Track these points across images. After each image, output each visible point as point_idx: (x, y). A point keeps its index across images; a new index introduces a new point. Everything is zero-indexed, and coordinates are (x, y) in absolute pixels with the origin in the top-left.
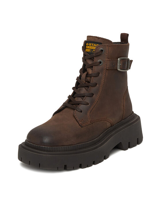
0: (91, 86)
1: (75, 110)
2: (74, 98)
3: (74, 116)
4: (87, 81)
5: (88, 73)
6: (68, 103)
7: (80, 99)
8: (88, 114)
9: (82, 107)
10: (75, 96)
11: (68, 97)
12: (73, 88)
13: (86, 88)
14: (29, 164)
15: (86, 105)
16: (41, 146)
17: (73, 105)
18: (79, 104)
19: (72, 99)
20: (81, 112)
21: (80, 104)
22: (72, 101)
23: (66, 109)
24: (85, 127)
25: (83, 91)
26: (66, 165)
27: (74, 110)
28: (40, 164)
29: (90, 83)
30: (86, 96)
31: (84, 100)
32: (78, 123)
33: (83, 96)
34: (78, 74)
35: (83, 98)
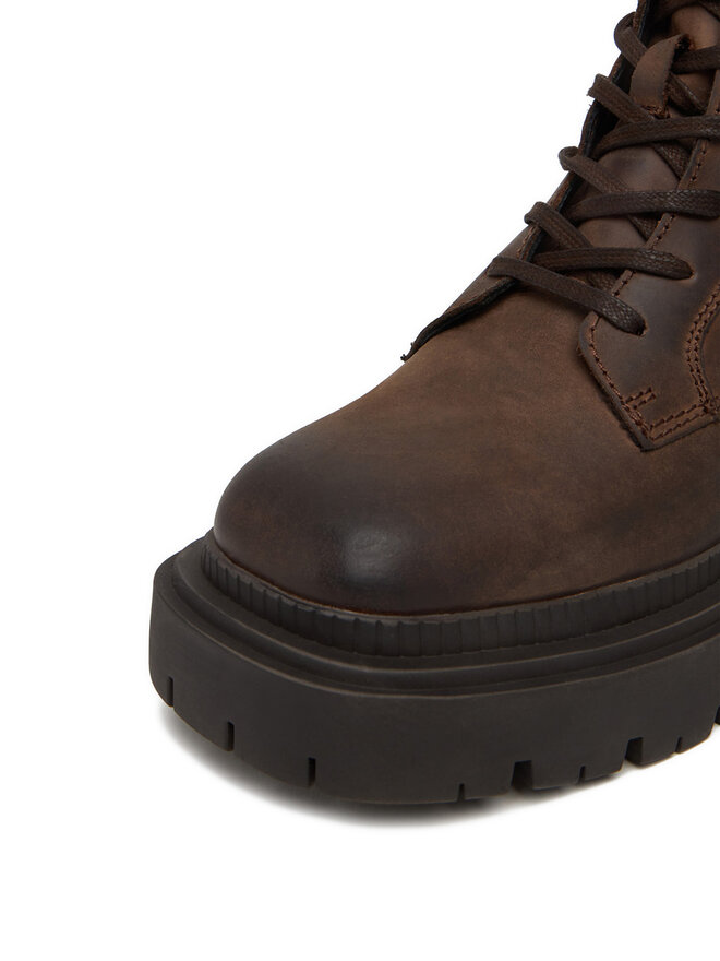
0: (708, 138)
1: (592, 319)
2: (578, 223)
3: (583, 363)
4: (678, 98)
5: (686, 42)
6: (532, 261)
7: (620, 236)
8: (687, 346)
9: (637, 293)
10: (584, 206)
11: (528, 219)
12: (567, 156)
13: (673, 155)
14: (230, 745)
15: (670, 282)
16: (329, 612)
17: (566, 272)
18: (616, 272)
19: (559, 229)
20: (638, 328)
21: (627, 273)
22: (560, 248)
23: (514, 306)
24: (668, 449)
25: (647, 174)
26: (528, 764)
27: (580, 311)
28: (312, 762)
29: (701, 113)
30: (674, 213)
31: (653, 239)
32: (616, 413)
33: (646, 216)
34: (606, 58)
35: (645, 225)
